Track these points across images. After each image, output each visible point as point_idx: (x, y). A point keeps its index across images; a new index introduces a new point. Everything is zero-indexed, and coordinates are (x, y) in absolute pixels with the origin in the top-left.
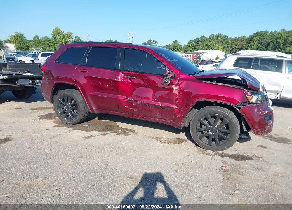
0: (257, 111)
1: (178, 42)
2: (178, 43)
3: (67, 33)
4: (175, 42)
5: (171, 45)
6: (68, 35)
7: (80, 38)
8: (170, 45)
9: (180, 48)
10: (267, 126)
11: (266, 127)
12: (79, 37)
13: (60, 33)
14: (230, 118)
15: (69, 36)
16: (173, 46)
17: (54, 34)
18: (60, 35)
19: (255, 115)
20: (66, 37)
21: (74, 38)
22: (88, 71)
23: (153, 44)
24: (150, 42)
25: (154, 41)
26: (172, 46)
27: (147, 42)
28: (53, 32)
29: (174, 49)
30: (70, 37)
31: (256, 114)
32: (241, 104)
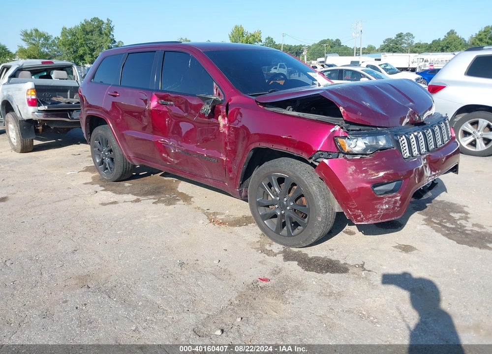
0: (355, 171)
1: (456, 33)
2: (457, 35)
3: (252, 33)
4: (452, 33)
5: (441, 39)
6: (254, 36)
7: (274, 40)
8: (439, 39)
9: (461, 44)
10: (382, 204)
11: (378, 206)
12: (272, 39)
13: (242, 33)
14: (304, 182)
15: (255, 38)
16: (446, 42)
17: (233, 37)
18: (243, 36)
19: (347, 179)
20: (251, 39)
21: (263, 40)
22: (118, 95)
23: (406, 40)
24: (400, 37)
25: (408, 34)
26: (443, 41)
27: (394, 38)
28: (232, 34)
29: (448, 47)
30: (257, 40)
31: (351, 177)
32: (322, 154)
